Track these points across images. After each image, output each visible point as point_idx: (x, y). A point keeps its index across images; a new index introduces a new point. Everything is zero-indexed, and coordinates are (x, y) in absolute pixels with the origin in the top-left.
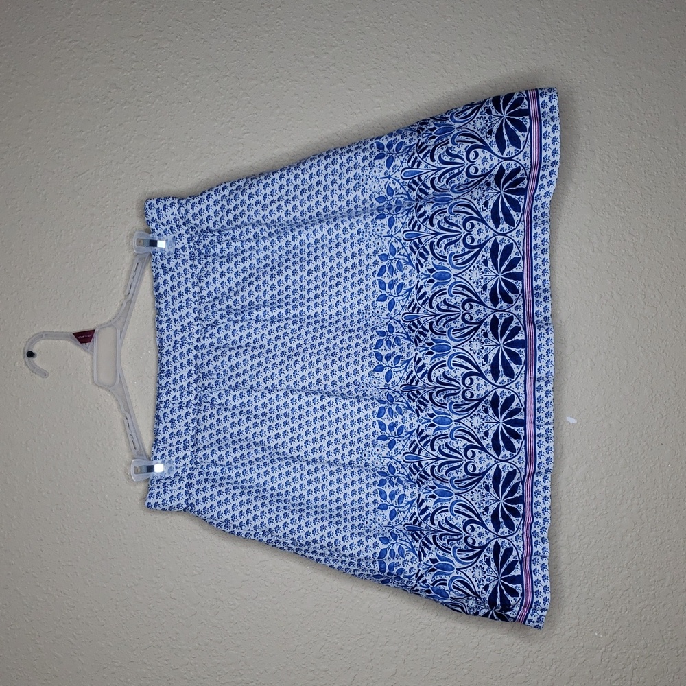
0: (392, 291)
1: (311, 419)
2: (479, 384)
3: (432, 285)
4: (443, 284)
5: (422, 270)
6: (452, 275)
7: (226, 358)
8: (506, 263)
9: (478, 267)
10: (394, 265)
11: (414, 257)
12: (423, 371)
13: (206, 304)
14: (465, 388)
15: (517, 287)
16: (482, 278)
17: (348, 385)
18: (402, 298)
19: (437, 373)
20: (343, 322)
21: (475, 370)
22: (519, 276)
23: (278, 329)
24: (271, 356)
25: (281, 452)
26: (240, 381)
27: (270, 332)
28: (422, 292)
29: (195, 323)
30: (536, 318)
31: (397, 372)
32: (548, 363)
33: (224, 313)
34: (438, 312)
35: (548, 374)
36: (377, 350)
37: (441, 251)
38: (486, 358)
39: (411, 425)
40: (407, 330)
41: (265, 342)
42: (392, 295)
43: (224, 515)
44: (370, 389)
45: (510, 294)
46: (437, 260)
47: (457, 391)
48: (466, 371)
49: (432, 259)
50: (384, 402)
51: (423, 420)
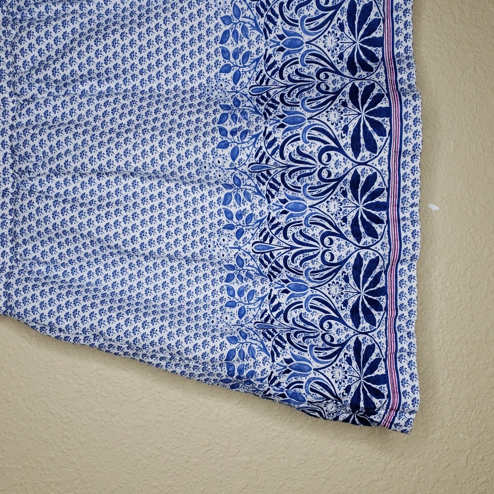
0: (237, 61)
1: (148, 207)
2: (337, 161)
3: (282, 53)
4: (295, 52)
5: (271, 36)
6: (304, 41)
7: (45, 137)
8: (365, 26)
9: (333, 32)
10: (239, 30)
11: (261, 21)
12: (274, 147)
13: (21, 75)
14: (322, 166)
15: (377, 55)
16: (338, 46)
17: (188, 165)
18: (249, 69)
19: (290, 149)
20: (182, 96)
21: (333, 144)
22: (378, 42)
23: (106, 104)
24: (97, 133)
25: (112, 245)
26: (62, 162)
27: (97, 107)
28: (271, 61)
29: (10, 100)
30: (400, 86)
31: (244, 149)
32: (415, 134)
33: (43, 85)
34: (289, 83)
35: (415, 147)
36: (221, 125)
37: (292, 15)
38: (345, 129)
39: (261, 213)
40: (255, 103)
41: (91, 119)
42: (237, 66)
43: (47, 318)
44: (213, 170)
45: (369, 63)
46: (287, 25)
47: (312, 170)
48: (323, 146)
49: (281, 23)
50: (230, 187)
51: (275, 206)
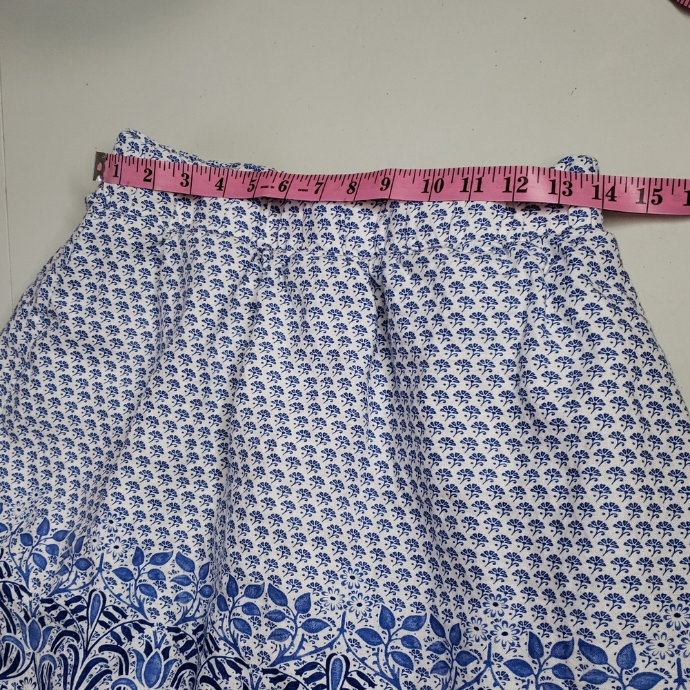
51: (161, 636)
